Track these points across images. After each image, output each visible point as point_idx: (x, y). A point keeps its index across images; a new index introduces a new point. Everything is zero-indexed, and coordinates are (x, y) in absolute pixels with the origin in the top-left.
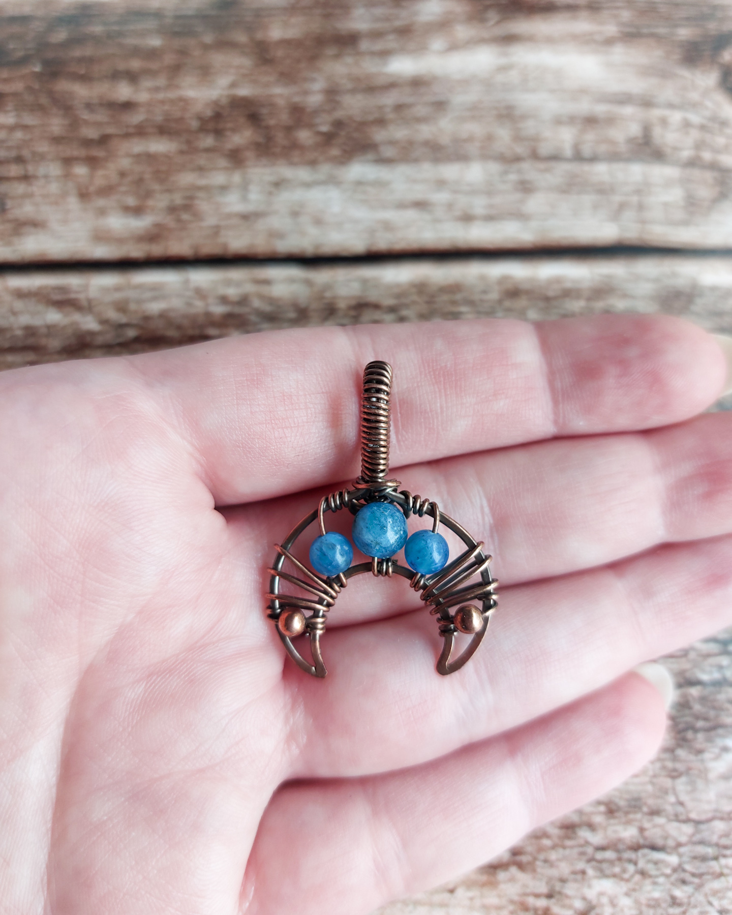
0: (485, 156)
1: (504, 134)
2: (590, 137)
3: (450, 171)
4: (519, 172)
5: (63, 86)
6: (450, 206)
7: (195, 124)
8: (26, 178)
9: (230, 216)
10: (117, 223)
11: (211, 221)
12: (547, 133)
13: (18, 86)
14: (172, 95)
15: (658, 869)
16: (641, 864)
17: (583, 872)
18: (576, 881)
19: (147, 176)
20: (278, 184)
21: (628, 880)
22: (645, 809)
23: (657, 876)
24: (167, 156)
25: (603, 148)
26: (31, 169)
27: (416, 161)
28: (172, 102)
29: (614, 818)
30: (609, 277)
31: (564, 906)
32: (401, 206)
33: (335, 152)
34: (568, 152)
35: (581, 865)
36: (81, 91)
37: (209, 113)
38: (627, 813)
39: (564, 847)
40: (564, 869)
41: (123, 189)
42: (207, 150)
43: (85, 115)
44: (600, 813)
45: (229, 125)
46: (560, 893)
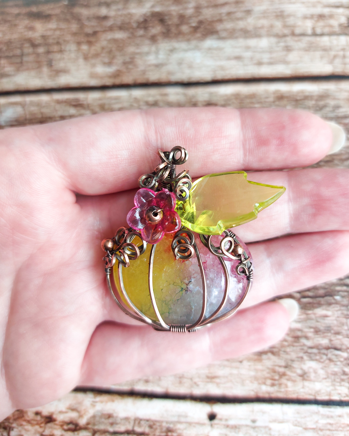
0: (269, 35)
1: (278, 24)
2: (321, 23)
3: (252, 42)
4: (285, 42)
5: (77, 10)
6: (252, 59)
7: (135, 25)
8: (61, 51)
9: (150, 66)
10: (101, 70)
11: (141, 68)
12: (300, 23)
13: (57, 11)
14: (125, 12)
15: (337, 358)
16: (330, 356)
17: (302, 358)
18: (298, 361)
19: (114, 49)
20: (172, 51)
21: (322, 362)
22: (332, 332)
23: (336, 361)
24: (123, 40)
25: (327, 30)
26: (63, 47)
27: (236, 38)
28: (125, 15)
29: (317, 334)
30: (327, 90)
31: (292, 372)
32: (229, 59)
33: (198, 35)
34: (310, 32)
35: (301, 354)
36: (85, 12)
37: (142, 19)
38: (324, 333)
39: (293, 346)
40: (293, 356)
41: (103, 55)
42: (141, 36)
43: (86, 23)
44: (311, 332)
45: (151, 25)
46: (290, 366)
